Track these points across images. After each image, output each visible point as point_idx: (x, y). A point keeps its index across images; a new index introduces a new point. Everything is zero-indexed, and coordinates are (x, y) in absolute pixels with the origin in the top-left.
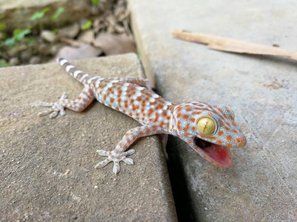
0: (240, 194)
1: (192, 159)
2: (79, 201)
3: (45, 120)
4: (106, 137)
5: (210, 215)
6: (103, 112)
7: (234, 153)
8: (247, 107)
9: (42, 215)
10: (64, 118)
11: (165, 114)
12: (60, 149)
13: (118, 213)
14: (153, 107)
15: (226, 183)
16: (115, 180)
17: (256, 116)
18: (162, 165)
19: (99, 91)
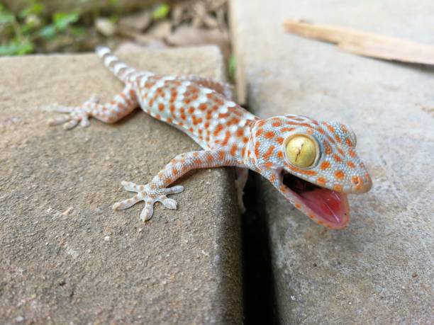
0: (354, 280)
1: (283, 215)
2: (75, 257)
3: (55, 131)
4: (143, 163)
5: (298, 309)
6: (147, 127)
7: (356, 212)
8: (389, 140)
9: (11, 272)
10: (85, 131)
11: (240, 133)
12: (66, 176)
13: (134, 284)
14: (223, 121)
15: (334, 259)
16: (140, 230)
17: (403, 155)
18: (224, 215)
19: (143, 92)
